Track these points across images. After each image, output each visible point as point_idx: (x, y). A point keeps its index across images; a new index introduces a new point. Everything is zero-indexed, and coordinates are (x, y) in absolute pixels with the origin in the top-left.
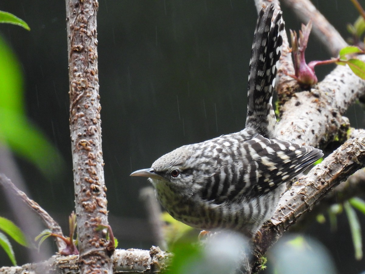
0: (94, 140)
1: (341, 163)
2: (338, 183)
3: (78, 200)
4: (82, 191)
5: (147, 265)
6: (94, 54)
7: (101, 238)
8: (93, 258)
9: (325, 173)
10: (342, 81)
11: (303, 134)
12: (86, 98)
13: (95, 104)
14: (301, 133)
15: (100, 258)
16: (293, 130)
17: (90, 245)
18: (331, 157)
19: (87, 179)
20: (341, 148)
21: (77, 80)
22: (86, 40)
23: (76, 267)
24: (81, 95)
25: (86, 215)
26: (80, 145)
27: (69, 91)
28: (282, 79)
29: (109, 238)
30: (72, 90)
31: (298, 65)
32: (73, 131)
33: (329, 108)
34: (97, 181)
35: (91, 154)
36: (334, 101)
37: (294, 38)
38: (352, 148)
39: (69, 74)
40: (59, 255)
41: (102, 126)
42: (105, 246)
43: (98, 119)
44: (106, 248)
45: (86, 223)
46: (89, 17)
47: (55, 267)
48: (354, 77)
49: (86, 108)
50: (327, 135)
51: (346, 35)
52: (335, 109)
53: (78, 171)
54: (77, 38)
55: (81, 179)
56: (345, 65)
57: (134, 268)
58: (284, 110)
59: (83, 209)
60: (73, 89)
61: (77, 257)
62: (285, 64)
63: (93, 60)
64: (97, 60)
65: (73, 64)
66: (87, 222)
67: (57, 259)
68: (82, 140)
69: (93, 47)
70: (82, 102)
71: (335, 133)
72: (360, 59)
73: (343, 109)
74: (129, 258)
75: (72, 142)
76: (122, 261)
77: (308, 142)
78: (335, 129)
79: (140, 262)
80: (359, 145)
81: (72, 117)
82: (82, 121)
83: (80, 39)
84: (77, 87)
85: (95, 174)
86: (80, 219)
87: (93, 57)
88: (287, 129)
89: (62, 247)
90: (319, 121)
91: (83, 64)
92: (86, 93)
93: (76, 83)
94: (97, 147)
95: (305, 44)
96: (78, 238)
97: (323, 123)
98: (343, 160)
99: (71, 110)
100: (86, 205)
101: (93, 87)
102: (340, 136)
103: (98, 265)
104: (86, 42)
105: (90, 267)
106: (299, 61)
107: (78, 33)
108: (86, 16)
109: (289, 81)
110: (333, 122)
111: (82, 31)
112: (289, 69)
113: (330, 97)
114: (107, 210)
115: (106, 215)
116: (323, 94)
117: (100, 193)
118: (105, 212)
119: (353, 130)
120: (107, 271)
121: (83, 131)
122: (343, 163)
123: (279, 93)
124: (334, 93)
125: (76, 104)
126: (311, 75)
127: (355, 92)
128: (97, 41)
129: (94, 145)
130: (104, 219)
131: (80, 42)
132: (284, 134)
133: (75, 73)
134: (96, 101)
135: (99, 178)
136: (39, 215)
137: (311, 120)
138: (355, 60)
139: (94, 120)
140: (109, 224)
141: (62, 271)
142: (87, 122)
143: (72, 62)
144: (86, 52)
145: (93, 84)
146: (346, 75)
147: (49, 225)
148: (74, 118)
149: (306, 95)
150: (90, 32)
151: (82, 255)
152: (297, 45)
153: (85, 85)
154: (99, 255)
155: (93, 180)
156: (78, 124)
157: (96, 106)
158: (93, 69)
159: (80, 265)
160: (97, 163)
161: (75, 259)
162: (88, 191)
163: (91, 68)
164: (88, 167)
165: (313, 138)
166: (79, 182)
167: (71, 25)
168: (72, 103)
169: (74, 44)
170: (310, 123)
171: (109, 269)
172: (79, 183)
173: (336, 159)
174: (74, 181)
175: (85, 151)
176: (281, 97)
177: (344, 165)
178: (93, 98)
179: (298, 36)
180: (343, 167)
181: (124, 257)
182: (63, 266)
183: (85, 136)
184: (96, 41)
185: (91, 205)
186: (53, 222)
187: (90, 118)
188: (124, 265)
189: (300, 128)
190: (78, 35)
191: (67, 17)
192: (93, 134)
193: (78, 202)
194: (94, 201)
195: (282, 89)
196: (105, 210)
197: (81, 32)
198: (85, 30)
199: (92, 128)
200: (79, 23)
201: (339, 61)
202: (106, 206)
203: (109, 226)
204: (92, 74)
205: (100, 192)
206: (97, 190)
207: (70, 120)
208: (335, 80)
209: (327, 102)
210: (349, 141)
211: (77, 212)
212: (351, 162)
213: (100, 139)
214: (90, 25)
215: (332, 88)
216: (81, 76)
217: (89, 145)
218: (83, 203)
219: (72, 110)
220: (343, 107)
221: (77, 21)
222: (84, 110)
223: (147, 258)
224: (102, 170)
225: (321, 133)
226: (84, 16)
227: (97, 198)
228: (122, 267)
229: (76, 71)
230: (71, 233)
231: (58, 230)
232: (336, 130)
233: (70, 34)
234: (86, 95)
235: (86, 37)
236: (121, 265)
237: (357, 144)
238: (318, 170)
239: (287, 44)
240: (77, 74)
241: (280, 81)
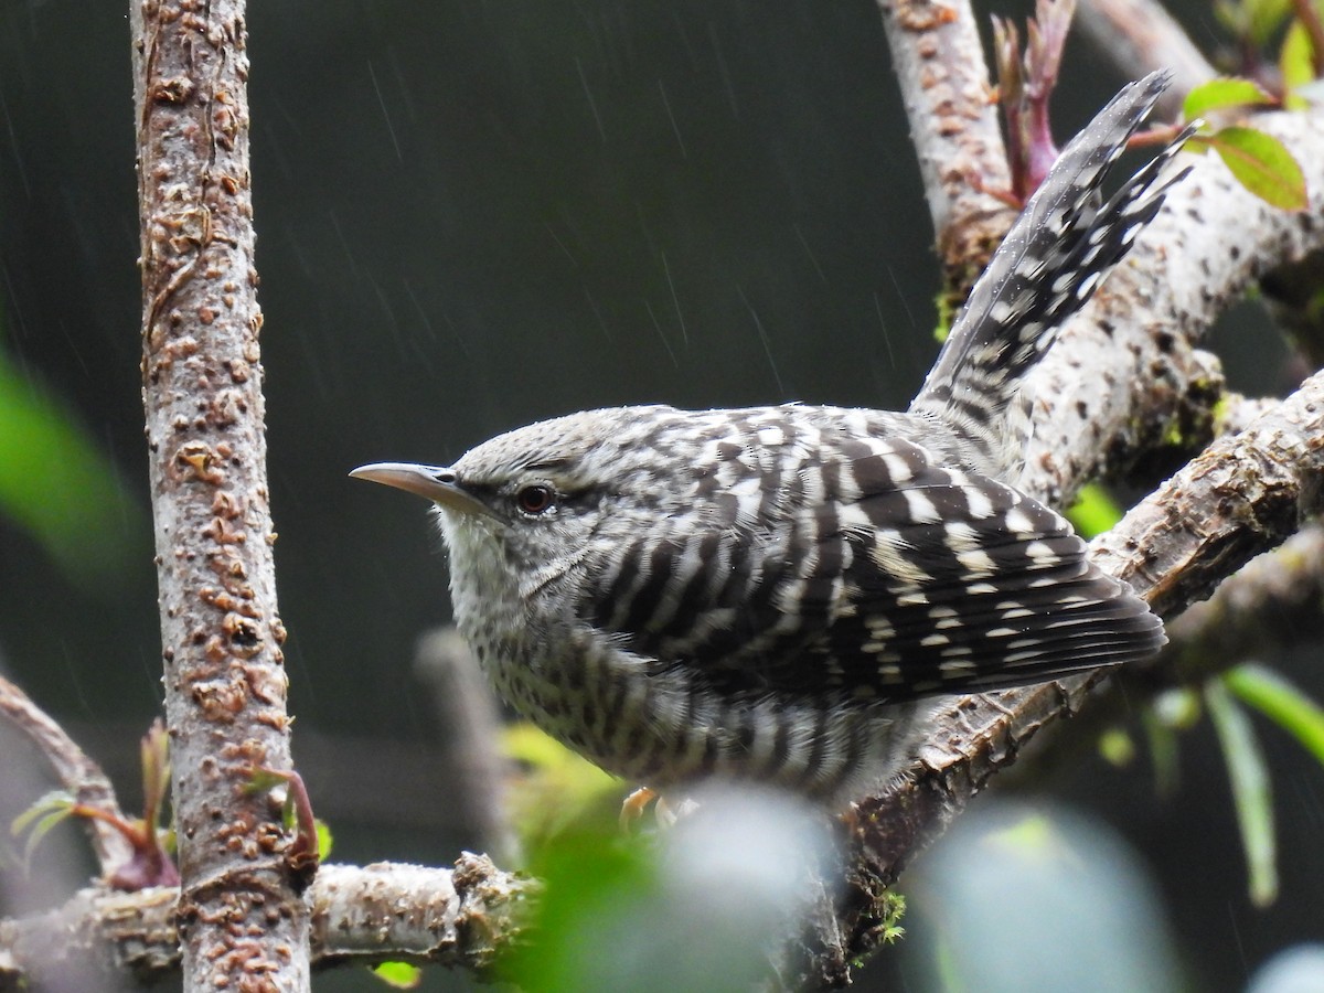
0: (235, 442)
1: (1189, 529)
2: (1181, 608)
3: (177, 674)
4: (192, 639)
5: (443, 926)
6: (237, 112)
7: (262, 824)
8: (232, 897)
9: (1127, 568)
10: (1194, 214)
11: (1044, 416)
12: (203, 282)
13: (240, 305)
14: (1036, 414)
15: (261, 897)
17: (222, 848)
18: (1153, 506)
19: (210, 594)
20: (1192, 473)
21: (168, 212)
22: (205, 57)
23: (169, 935)
24: (184, 270)
25: (207, 732)
26: (182, 461)
27: (138, 254)
28: (963, 204)
29: (295, 821)
30: (150, 251)
31: (1024, 153)
32: (157, 408)
33: (1146, 318)
34: (250, 602)
35: (225, 499)
36: (1164, 292)
37: (1006, 50)
38: (1234, 472)
39: (139, 190)
40: (102, 887)
41: (266, 389)
42: (281, 853)
43: (251, 362)
44: (285, 861)
45: (208, 765)
47: (91, 933)
48: (1239, 199)
49: (205, 320)
50: (1136, 423)
51: (1208, 36)
52: (1168, 320)
53: (173, 562)
54: (168, 50)
55: (187, 594)
56: (1205, 152)
57: (395, 939)
59: (194, 711)
60: (155, 247)
61: (174, 897)
62: (973, 148)
63: (231, 134)
64: (247, 134)
65: (154, 150)
66: (211, 758)
67: (98, 903)
68: (191, 445)
69: (230, 85)
70: (189, 296)
71: (1168, 414)
72: (1262, 130)
73: (1197, 323)
74: (374, 900)
75: (151, 453)
76: (347, 910)
77: (1064, 450)
78: (1165, 399)
79: (417, 914)
80: (1260, 460)
81: (152, 354)
82: (189, 371)
83: (180, 57)
84: (171, 241)
85: (240, 576)
86: (182, 748)
87: (232, 124)
89: (117, 859)
90: (1103, 368)
91: (195, 150)
92: (206, 262)
93: (166, 225)
94: (248, 470)
95: (1051, 70)
96: (175, 822)
97: (1121, 375)
98: (1198, 518)
99: (146, 328)
100: (205, 695)
101: (233, 238)
102: (1186, 427)
103: (254, 926)
104: (206, 67)
105: (223, 931)
106: (1026, 136)
107: (174, 31)
109: (991, 215)
110: (1159, 371)
111: (188, 25)
112: (988, 169)
113: (1147, 274)
114: (289, 714)
115: (282, 734)
117: (262, 649)
118: (280, 720)
119: (1237, 401)
120: (289, 948)
121: (196, 409)
122: (1199, 530)
123: (951, 259)
124: (1164, 259)
125: (167, 307)
127: (1245, 256)
128: (248, 63)
129: (236, 463)
130: (277, 749)
131: (183, 67)
133: (162, 187)
134: (243, 293)
135: (257, 591)
136: (26, 735)
137: (1076, 365)
138: (1244, 132)
139: (237, 367)
140: (296, 767)
141: (116, 951)
142: (210, 374)
143: (151, 142)
144: (202, 104)
145: (230, 227)
146: (1209, 190)
147: (65, 771)
148: (159, 361)
150: (220, 26)
151: (191, 887)
152: (1018, 76)
153: (202, 231)
154: (256, 888)
155: (233, 599)
156: (175, 383)
157: (243, 310)
158: (233, 169)
159: (183, 927)
160: (246, 533)
161: (164, 903)
162: (215, 640)
163: (224, 168)
164: (212, 548)
165: (1083, 433)
166: (178, 606)
167: (145, 2)
168: (151, 301)
169: (160, 74)
170: (1072, 377)
171: (297, 940)
172: (179, 610)
173: (1172, 512)
174: (159, 600)
175: (202, 486)
176: (957, 274)
177: (1204, 537)
178: (233, 283)
179: (1024, 40)
180: (1197, 544)
181: (354, 895)
182: (122, 931)
183: (201, 427)
184: (243, 61)
185: (224, 696)
186: (82, 761)
187: (219, 357)
188: (356, 926)
190: (173, 38)
192: (233, 422)
193: (177, 684)
194: (238, 678)
195: (962, 247)
196: (278, 712)
197: (183, 29)
198: (200, 20)
199: (227, 397)
202: (283, 697)
203: (297, 776)
204: (229, 191)
205: (262, 644)
206: (247, 637)
207: (142, 365)
208: (1167, 211)
209: (1136, 293)
210: (1220, 446)
211: (172, 723)
212: (1228, 525)
213: (259, 441)
214: (217, 3)
215: (1155, 239)
216: (187, 196)
217: (217, 465)
218: (196, 685)
219: (151, 330)
220: (1196, 312)
222: (198, 329)
223: (444, 899)
224: (267, 560)
225: (1113, 414)
227: (249, 667)
228: (348, 933)
229: (164, 178)
230: (149, 804)
231: (101, 791)
232: (1171, 404)
233: (142, 34)
234: (203, 270)
235: (204, 48)
236: (344, 926)
237: (1253, 457)
238: (1102, 557)
239: (978, 72)
240: (170, 189)
241: (953, 215)
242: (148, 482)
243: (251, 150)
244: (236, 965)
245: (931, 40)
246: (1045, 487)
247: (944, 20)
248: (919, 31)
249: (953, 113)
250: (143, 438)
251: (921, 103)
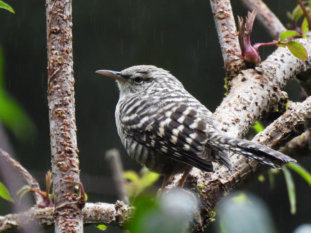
0: (68, 109)
1: (280, 131)
3: (54, 160)
4: (58, 152)
5: (112, 217)
6: (70, 35)
7: (73, 194)
8: (66, 210)
9: (266, 139)
10: (282, 60)
11: (248, 105)
12: (61, 73)
13: (69, 78)
14: (246, 105)
15: (73, 210)
16: (239, 103)
17: (64, 199)
18: (272, 126)
19: (62, 142)
20: (281, 118)
21: (54, 57)
22: (63, 23)
23: (51, 218)
24: (57, 70)
25: (61, 173)
26: (56, 113)
27: (47, 66)
28: (231, 58)
29: (80, 193)
30: (50, 66)
31: (244, 46)
32: (51, 101)
33: (271, 84)
34: (71, 144)
35: (66, 121)
36: (275, 78)
37: (241, 23)
38: (291, 118)
39: (48, 52)
40: (36, 207)
41: (75, 97)
42: (77, 200)
43: (72, 91)
44: (78, 202)
45: (61, 180)
46: (65, 3)
47: (34, 217)
48: (292, 57)
49: (62, 81)
50: (268, 107)
51: (285, 21)
52: (276, 84)
53: (54, 135)
54: (54, 21)
55: (57, 142)
56: (285, 47)
57: (102, 219)
58: (231, 85)
59: (58, 168)
61: (52, 209)
62: (233, 45)
63: (68, 40)
64: (72, 40)
65: (51, 43)
67: (35, 210)
68: (58, 109)
69: (68, 29)
70: (58, 76)
71: (276, 105)
72: (297, 42)
73: (282, 85)
74: (97, 211)
75: (49, 111)
76: (91, 213)
77: (252, 113)
79: (107, 214)
80: (296, 116)
82: (58, 93)
83: (57, 23)
84: (55, 64)
85: (69, 138)
86: (55, 177)
87: (68, 38)
88: (234, 101)
89: (40, 200)
90: (261, 95)
91: (60, 43)
92: (62, 68)
93: (53, 60)
94: (71, 115)
95: (251, 28)
96: (53, 193)
97: (265, 96)
98: (282, 129)
99: (49, 83)
100: (61, 165)
101: (68, 63)
102: (280, 108)
103: (71, 216)
104: (63, 25)
105: (64, 217)
106: (245, 43)
107: (56, 17)
108: (63, 2)
109: (237, 60)
110: (274, 95)
111: (59, 16)
112: (236, 50)
113: (271, 74)
114: (79, 169)
115: (78, 174)
116: (265, 71)
117: (73, 155)
118: (77, 171)
119: (291, 102)
120: (79, 221)
121: (59, 101)
122: (283, 131)
123: (228, 70)
124: (275, 70)
125: (53, 78)
126: (255, 55)
127: (293, 70)
128: (72, 24)
129: (68, 113)
130: (77, 177)
131: (58, 25)
132: (231, 106)
133: (53, 52)
134: (70, 76)
135: (73, 142)
136: (20, 173)
137: (255, 94)
138: (294, 42)
139: (69, 92)
140: (81, 181)
141: (39, 221)
142: (63, 93)
143: (50, 42)
144: (62, 33)
145: (68, 61)
146: (286, 55)
147: (28, 181)
148: (51, 90)
149: (250, 73)
150: (66, 16)
151: (57, 208)
152: (243, 29)
153: (61, 62)
154: (72, 208)
155: (67, 144)
156: (55, 95)
157: (70, 79)
158: (68, 48)
159: (55, 216)
160: (70, 129)
161: (50, 211)
162: (63, 153)
163: (67, 47)
164: (63, 132)
165: (257, 109)
166: (55, 145)
167: (49, 10)
168: (50, 77)
169: (52, 26)
170: (254, 97)
171: (80, 220)
172: (55, 146)
173: (277, 127)
174: (51, 144)
175: (61, 118)
176: (229, 73)
177: (284, 133)
178: (68, 73)
179: (245, 22)
180: (282, 134)
181: (93, 210)
182: (41, 217)
183: (61, 105)
184: (71, 24)
185: (65, 165)
186: (32, 179)
187: (65, 90)
188: (93, 217)
189: (245, 101)
190: (56, 19)
191: (46, 3)
192: (68, 104)
193: (54, 162)
194: (68, 161)
195: (230, 67)
196: (77, 169)
197: (58, 16)
198: (62, 14)
199: (66, 99)
200: (57, 9)
201: (279, 43)
202: (78, 166)
203: (81, 183)
204: (68, 53)
205: (73, 154)
206: (70, 152)
207: (48, 91)
208: (276, 60)
209: (269, 78)
210: (288, 112)
211: (53, 171)
212: (289, 130)
213: (73, 108)
214: (66, 11)
215: (273, 66)
216: (58, 54)
217: (64, 114)
218: (59, 163)
219: (50, 83)
220: (282, 82)
221: (55, 6)
222: (60, 83)
223: (113, 211)
224: (75, 135)
225: (263, 105)
226: (61, 2)
227: (71, 159)
228: (91, 218)
229: (53, 50)
230: (47, 188)
231: (36, 186)
232: (276, 103)
233: (49, 17)
234: (62, 70)
235: (62, 21)
236: (90, 216)
237: (295, 115)
238: (261, 137)
239: (235, 28)
240: (55, 52)
241: (228, 60)
242: (49, 117)
243: (73, 44)
244: (67, 225)
245: (224, 21)
246: (248, 121)
247: (227, 17)
248: (222, 19)
249: (229, 37)
250: (48, 107)
251: (222, 35)
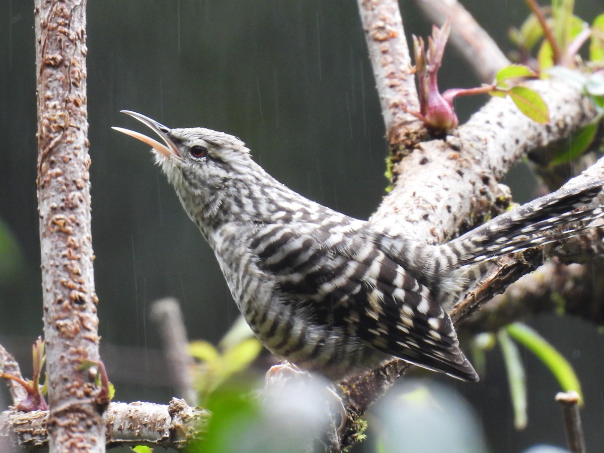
0: (77, 215)
1: (495, 262)
2: (491, 297)
3: (49, 317)
4: (57, 302)
5: (164, 430)
6: (81, 71)
7: (86, 383)
8: (72, 415)
10: (499, 124)
11: (432, 211)
12: (65, 145)
13: (81, 155)
14: (429, 210)
15: (84, 416)
16: (415, 206)
17: (68, 394)
19: (65, 282)
21: (50, 114)
22: (68, 46)
23: (43, 431)
24: (57, 139)
25: (62, 343)
26: (54, 223)
27: (36, 131)
28: (398, 118)
29: (100, 382)
30: (42, 131)
31: (426, 95)
32: (43, 200)
33: (478, 169)
34: (82, 286)
35: (72, 241)
36: (486, 158)
37: (419, 50)
39: (38, 104)
40: (14, 410)
41: (91, 192)
42: (94, 396)
43: (85, 180)
44: (96, 400)
46: (72, 7)
47: (8, 430)
48: (520, 118)
49: (65, 161)
50: (472, 216)
51: (507, 46)
52: (488, 171)
53: (48, 267)
54: (51, 43)
55: (55, 282)
56: (505, 97)
57: (142, 435)
58: (400, 172)
59: (56, 333)
60: (44, 129)
61: (45, 415)
62: (403, 93)
63: (78, 80)
64: (85, 80)
65: (44, 86)
66: (64, 354)
67: (11, 416)
68: (58, 216)
69: (78, 58)
70: (58, 151)
71: (487, 212)
72: (531, 88)
73: (500, 172)
74: (134, 418)
75: (40, 220)
76: (121, 422)
77: (441, 226)
78: (486, 205)
79: (152, 425)
81: (42, 176)
82: (58, 183)
83: (57, 45)
84: (51, 126)
85: (78, 274)
86: (51, 350)
87: (79, 76)
88: (406, 204)
89: (20, 397)
90: (459, 191)
91: (62, 86)
92: (66, 136)
93: (49, 120)
94: (83, 228)
95: (438, 59)
96: (47, 382)
97: (467, 194)
99: (39, 164)
100: (62, 326)
101: (79, 126)
103: (81, 428)
104: (68, 50)
105: (67, 431)
106: (427, 88)
107: (54, 34)
108: (68, 6)
109: (411, 123)
110: (483, 193)
111: (61, 32)
112: (410, 103)
113: (478, 150)
114: (99, 334)
115: (95, 344)
116: (466, 145)
117: (87, 306)
118: (94, 338)
120: (96, 438)
121: (60, 201)
122: (500, 263)
123: (393, 142)
124: (486, 144)
125: (48, 155)
126: (446, 113)
127: (521, 143)
128: (86, 49)
129: (78, 225)
130: (93, 351)
131: (58, 50)
132: (399, 212)
133: (48, 102)
134: (82, 150)
135: (86, 281)
137: (447, 189)
138: (522, 89)
139: (79, 182)
140: (102, 358)
141: (19, 437)
142: (67, 185)
143: (43, 82)
144: (66, 66)
145: (77, 121)
146: (507, 114)
148: (45, 179)
149: (438, 147)
150: (75, 33)
151: (54, 411)
152: (424, 62)
153: (65, 122)
154: (82, 411)
155: (75, 284)
156: (52, 189)
157: (82, 158)
158: (79, 96)
159: (50, 428)
160: (81, 255)
161: (41, 417)
162: (66, 302)
163: (75, 95)
164: (66, 262)
165: (450, 219)
166: (51, 287)
167: (42, 21)
168: (42, 152)
169: (48, 53)
170: (445, 195)
171: (100, 435)
172: (51, 289)
174: (42, 284)
175: (62, 234)
176: (396, 149)
177: (501, 266)
178: (78, 146)
179: (427, 47)
180: (498, 269)
181: (125, 415)
182: (22, 429)
183: (62, 209)
184: (84, 48)
185: (70, 327)
186: (6, 355)
187: (71, 178)
188: (125, 429)
189: (427, 202)
190: (54, 37)
191: (35, 7)
192: (76, 207)
193: (49, 321)
194: (76, 319)
195: (397, 136)
196: (94, 334)
197: (58, 33)
198: (66, 30)
199: (74, 195)
200: (56, 18)
201: (495, 89)
202: (96, 328)
203: (101, 363)
204: (77, 104)
205: (87, 304)
206: (81, 301)
207: (37, 181)
208: (488, 122)
209: (474, 158)
211: (47, 339)
212: (512, 261)
213: (88, 215)
214: (74, 22)
215: (482, 135)
216: (58, 107)
217: (69, 225)
218: (58, 322)
219: (41, 165)
220: (500, 167)
221: (52, 13)
222: (62, 165)
223: (164, 418)
224: (90, 268)
225: (462, 211)
226: (64, 6)
227: (82, 314)
228: (122, 432)
229: (49, 99)
230: (35, 374)
231: (14, 367)
232: (488, 207)
233: (40, 35)
234: (65, 139)
235: (68, 42)
236: (120, 429)
239: (407, 59)
240: (51, 104)
241: (394, 122)
242: (38, 231)
243: (87, 87)
244: (73, 445)
245: (386, 45)
246: (432, 242)
247: (392, 37)
248: (382, 41)
249: (395, 78)
250: (38, 212)
251: (381, 73)
